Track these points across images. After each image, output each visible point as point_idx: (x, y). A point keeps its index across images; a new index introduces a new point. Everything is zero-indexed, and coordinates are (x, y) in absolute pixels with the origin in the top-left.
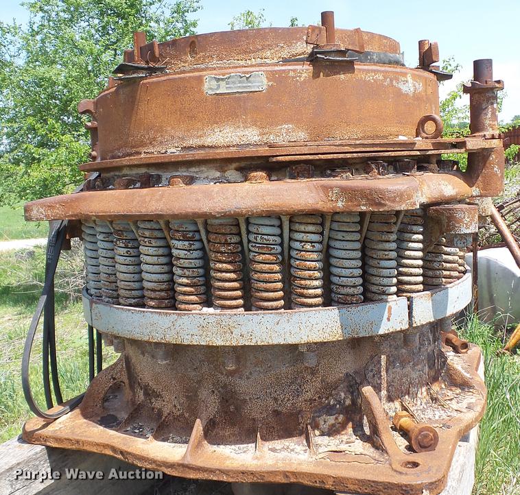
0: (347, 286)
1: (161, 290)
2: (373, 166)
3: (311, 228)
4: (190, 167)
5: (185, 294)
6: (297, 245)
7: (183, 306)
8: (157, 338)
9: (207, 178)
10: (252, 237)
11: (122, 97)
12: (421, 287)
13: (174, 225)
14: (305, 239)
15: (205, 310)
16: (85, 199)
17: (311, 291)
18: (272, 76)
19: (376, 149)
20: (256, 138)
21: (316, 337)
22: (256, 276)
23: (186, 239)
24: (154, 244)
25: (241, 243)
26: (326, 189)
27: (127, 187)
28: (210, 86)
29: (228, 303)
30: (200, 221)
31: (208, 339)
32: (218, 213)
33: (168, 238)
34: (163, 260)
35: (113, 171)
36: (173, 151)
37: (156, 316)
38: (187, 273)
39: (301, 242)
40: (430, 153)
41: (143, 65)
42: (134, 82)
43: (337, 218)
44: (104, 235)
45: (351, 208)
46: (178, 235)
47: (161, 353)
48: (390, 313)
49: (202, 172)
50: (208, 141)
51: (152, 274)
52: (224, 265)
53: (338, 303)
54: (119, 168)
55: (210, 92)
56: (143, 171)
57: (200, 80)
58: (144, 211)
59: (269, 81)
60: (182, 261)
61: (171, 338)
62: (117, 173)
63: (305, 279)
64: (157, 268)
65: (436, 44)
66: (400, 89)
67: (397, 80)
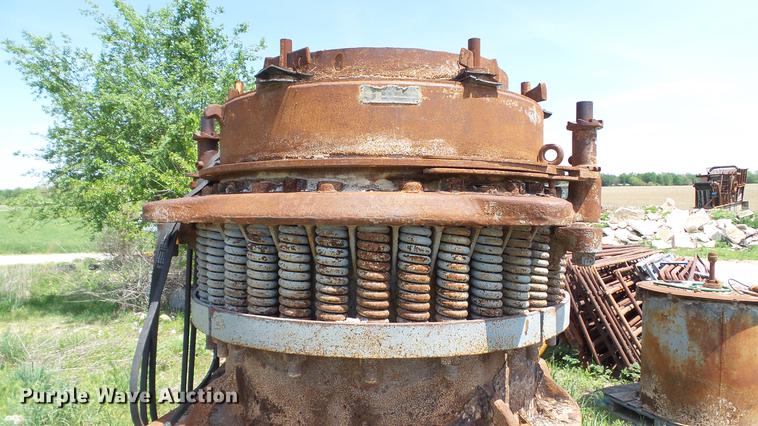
0: (490, 300)
1: (301, 299)
2: (514, 185)
3: (463, 240)
4: (337, 174)
5: (330, 303)
6: (448, 257)
7: (326, 316)
8: (295, 349)
9: (356, 185)
10: (404, 247)
11: (264, 100)
12: (545, 302)
13: (322, 231)
14: (457, 250)
15: (350, 320)
16: (216, 201)
17: (460, 303)
18: (426, 91)
19: (519, 168)
20: (409, 150)
21: (463, 351)
22: (407, 286)
23: (335, 246)
24: (297, 251)
25: (390, 252)
26: (482, 202)
27: (267, 190)
28: (365, 95)
29: (376, 313)
30: (352, 229)
31: (354, 351)
32: (376, 220)
33: (312, 244)
34: (305, 267)
35: (244, 175)
36: (320, 156)
37: (297, 326)
38: (334, 281)
39: (453, 253)
40: (554, 177)
41: (291, 70)
42: (281, 86)
43: (485, 232)
44: (234, 240)
45: (509, 222)
46: (327, 242)
47: (293, 365)
48: (527, 327)
49: (350, 179)
50: (359, 149)
51: (292, 281)
52: (376, 274)
53: (481, 316)
54: (254, 172)
55: (365, 101)
56: (283, 175)
57: (355, 88)
58: (292, 215)
59: (424, 95)
60: (329, 269)
61: (311, 350)
62: (250, 178)
63: (454, 291)
64: (298, 276)
65: (544, 85)
66: (529, 118)
67: (527, 109)
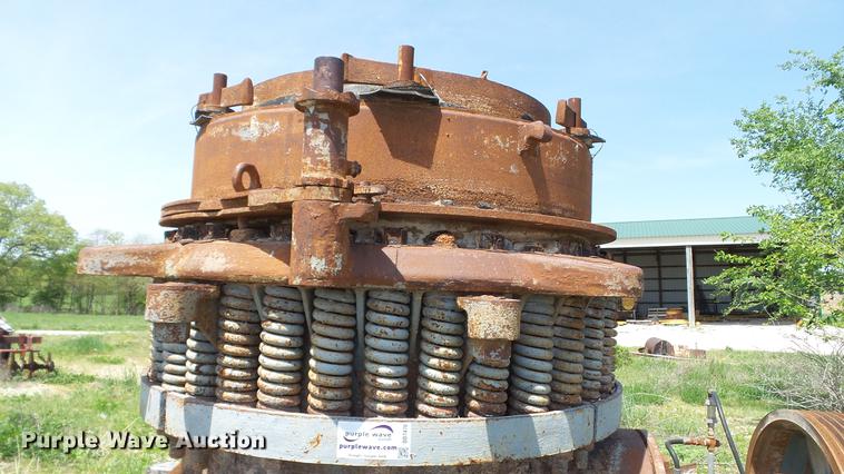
66: (239, 138)
67: (237, 127)
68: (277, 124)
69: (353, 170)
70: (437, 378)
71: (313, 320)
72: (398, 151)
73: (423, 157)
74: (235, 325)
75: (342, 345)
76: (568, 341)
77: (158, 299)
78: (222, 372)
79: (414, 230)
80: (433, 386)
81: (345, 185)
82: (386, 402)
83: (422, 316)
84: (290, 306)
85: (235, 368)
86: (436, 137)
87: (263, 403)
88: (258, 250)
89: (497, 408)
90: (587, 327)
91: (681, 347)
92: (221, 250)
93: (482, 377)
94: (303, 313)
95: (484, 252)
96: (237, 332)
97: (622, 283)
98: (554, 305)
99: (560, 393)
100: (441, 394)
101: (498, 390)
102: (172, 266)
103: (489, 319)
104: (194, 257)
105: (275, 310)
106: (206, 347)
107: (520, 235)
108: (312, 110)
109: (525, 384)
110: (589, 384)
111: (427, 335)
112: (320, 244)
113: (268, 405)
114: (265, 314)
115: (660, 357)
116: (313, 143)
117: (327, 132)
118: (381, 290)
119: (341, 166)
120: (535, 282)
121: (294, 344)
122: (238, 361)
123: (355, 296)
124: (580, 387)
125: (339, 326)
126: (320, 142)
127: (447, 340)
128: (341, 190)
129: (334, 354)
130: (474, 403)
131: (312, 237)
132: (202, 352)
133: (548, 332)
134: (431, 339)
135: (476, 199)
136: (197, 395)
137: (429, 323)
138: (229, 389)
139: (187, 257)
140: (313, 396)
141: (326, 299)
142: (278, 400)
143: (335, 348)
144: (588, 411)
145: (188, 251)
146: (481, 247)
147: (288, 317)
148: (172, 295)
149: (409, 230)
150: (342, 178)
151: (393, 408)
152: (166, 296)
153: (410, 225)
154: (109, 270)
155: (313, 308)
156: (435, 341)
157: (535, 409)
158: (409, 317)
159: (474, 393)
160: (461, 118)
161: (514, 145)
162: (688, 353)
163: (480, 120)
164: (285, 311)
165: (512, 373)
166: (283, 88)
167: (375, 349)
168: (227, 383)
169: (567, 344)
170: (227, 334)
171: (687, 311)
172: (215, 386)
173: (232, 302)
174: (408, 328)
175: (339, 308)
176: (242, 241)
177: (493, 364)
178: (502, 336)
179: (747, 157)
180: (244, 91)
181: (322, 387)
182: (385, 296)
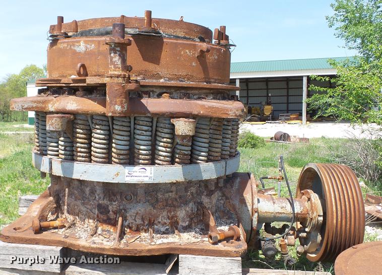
66: (75, 50)
67: (74, 45)
68: (93, 45)
69: (129, 69)
70: (163, 150)
71: (113, 128)
72: (146, 58)
73: (156, 60)
74: (81, 131)
75: (126, 138)
76: (215, 135)
77: (53, 121)
78: (76, 150)
79: (153, 91)
80: (161, 153)
81: (127, 76)
82: (143, 160)
83: (157, 126)
84: (104, 123)
85: (81, 148)
86: (161, 52)
87: (94, 161)
88: (90, 101)
89: (187, 161)
90: (224, 129)
91: (294, 137)
92: (74, 101)
93: (180, 150)
94: (109, 126)
95: (181, 100)
96: (82, 134)
97: (235, 113)
98: (210, 121)
99: (212, 156)
100: (165, 156)
101: (187, 155)
102: (52, 107)
103: (183, 127)
104: (62, 104)
105: (98, 125)
106: (68, 140)
107: (197, 92)
108: (113, 46)
109: (197, 152)
110: (224, 152)
111: (159, 134)
112: (118, 100)
113: (97, 162)
114: (94, 126)
115: (281, 142)
116: (114, 60)
117: (119, 55)
118: (141, 117)
119: (125, 68)
120: (202, 112)
121: (106, 138)
122: (83, 145)
123: (130, 119)
124: (220, 154)
125: (124, 131)
126: (117, 59)
127: (167, 136)
128: (126, 79)
129: (123, 142)
130: (177, 160)
131: (115, 97)
132: (66, 142)
133: (207, 132)
134: (161, 135)
135: (178, 78)
136: (65, 159)
137: (160, 129)
138: (80, 156)
139: (58, 103)
140: (114, 158)
141: (119, 120)
142: (101, 160)
143: (122, 139)
144: (223, 163)
145: (58, 101)
146: (180, 98)
147: (103, 127)
148: (58, 120)
149: (151, 91)
150: (125, 74)
151: (146, 162)
152: (56, 120)
153: (151, 89)
154: (25, 109)
155: (113, 124)
156: (162, 136)
157: (201, 162)
158: (152, 127)
159: (177, 156)
160: (171, 42)
161: (194, 54)
162: (298, 140)
163: (180, 43)
164: (102, 125)
165: (192, 149)
166: (91, 25)
167: (138, 140)
168: (79, 154)
169: (215, 136)
170: (78, 135)
171: (302, 116)
172: (73, 155)
173: (80, 122)
174: (151, 131)
175: (124, 124)
176: (82, 97)
177: (185, 144)
178: (188, 134)
179: (334, 27)
180: (73, 26)
181: (118, 154)
182: (142, 119)
